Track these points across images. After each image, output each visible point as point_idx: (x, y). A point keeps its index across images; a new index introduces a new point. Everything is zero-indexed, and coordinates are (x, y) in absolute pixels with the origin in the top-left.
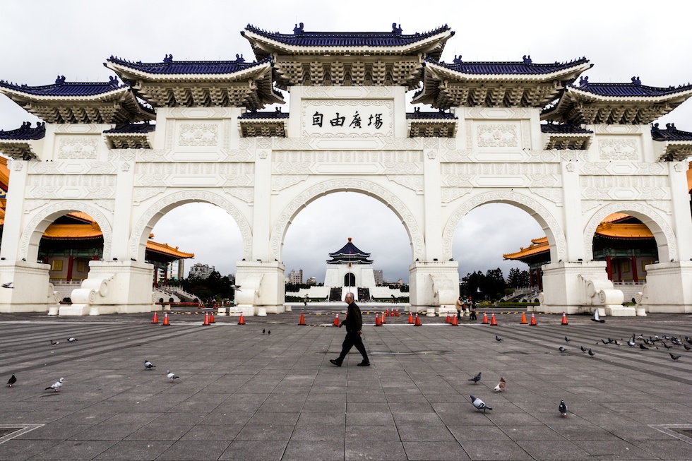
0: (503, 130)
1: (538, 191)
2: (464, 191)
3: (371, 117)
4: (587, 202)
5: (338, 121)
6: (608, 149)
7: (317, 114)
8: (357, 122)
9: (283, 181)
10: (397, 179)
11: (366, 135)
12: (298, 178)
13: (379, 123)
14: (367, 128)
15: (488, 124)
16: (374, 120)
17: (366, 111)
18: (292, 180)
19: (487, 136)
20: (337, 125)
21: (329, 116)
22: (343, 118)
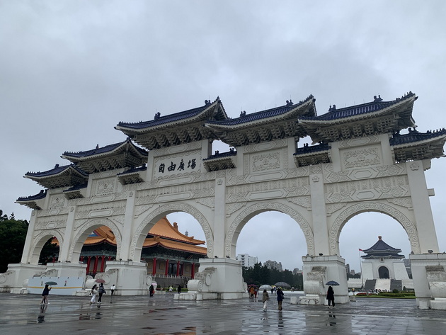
0: (270, 157)
1: (293, 200)
2: (241, 205)
3: (190, 162)
4: (332, 205)
5: (172, 168)
6: (351, 160)
7: (162, 165)
8: (182, 167)
9: (140, 209)
10: (201, 201)
11: (186, 175)
12: (148, 207)
13: (193, 166)
14: (187, 170)
15: (260, 154)
16: (191, 164)
17: (187, 159)
18: (145, 208)
19: (259, 163)
20: (171, 170)
21: (168, 165)
22: (175, 165)
